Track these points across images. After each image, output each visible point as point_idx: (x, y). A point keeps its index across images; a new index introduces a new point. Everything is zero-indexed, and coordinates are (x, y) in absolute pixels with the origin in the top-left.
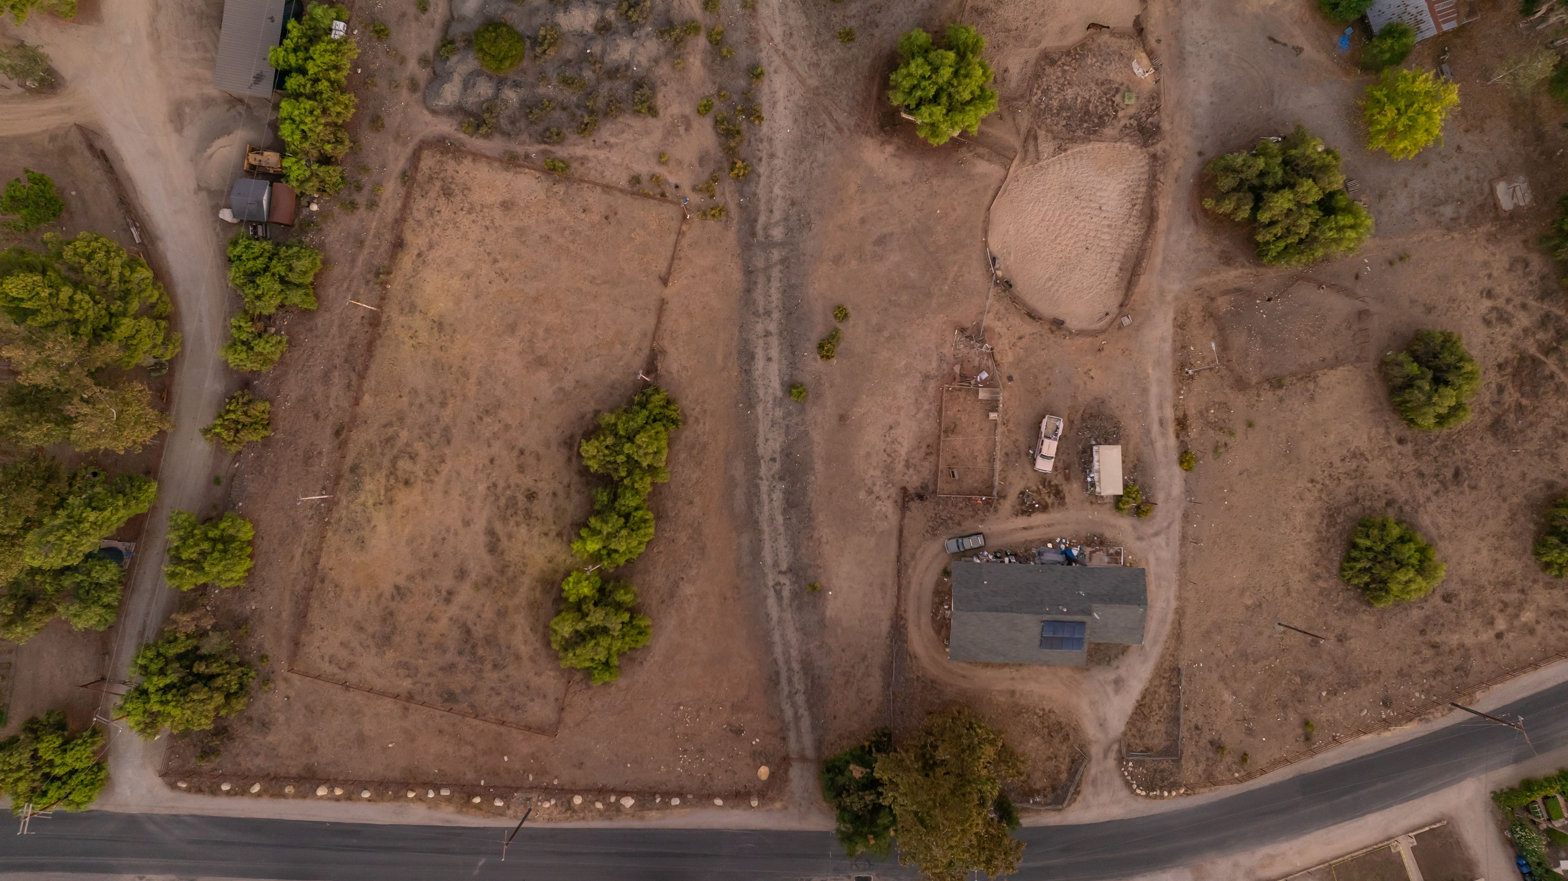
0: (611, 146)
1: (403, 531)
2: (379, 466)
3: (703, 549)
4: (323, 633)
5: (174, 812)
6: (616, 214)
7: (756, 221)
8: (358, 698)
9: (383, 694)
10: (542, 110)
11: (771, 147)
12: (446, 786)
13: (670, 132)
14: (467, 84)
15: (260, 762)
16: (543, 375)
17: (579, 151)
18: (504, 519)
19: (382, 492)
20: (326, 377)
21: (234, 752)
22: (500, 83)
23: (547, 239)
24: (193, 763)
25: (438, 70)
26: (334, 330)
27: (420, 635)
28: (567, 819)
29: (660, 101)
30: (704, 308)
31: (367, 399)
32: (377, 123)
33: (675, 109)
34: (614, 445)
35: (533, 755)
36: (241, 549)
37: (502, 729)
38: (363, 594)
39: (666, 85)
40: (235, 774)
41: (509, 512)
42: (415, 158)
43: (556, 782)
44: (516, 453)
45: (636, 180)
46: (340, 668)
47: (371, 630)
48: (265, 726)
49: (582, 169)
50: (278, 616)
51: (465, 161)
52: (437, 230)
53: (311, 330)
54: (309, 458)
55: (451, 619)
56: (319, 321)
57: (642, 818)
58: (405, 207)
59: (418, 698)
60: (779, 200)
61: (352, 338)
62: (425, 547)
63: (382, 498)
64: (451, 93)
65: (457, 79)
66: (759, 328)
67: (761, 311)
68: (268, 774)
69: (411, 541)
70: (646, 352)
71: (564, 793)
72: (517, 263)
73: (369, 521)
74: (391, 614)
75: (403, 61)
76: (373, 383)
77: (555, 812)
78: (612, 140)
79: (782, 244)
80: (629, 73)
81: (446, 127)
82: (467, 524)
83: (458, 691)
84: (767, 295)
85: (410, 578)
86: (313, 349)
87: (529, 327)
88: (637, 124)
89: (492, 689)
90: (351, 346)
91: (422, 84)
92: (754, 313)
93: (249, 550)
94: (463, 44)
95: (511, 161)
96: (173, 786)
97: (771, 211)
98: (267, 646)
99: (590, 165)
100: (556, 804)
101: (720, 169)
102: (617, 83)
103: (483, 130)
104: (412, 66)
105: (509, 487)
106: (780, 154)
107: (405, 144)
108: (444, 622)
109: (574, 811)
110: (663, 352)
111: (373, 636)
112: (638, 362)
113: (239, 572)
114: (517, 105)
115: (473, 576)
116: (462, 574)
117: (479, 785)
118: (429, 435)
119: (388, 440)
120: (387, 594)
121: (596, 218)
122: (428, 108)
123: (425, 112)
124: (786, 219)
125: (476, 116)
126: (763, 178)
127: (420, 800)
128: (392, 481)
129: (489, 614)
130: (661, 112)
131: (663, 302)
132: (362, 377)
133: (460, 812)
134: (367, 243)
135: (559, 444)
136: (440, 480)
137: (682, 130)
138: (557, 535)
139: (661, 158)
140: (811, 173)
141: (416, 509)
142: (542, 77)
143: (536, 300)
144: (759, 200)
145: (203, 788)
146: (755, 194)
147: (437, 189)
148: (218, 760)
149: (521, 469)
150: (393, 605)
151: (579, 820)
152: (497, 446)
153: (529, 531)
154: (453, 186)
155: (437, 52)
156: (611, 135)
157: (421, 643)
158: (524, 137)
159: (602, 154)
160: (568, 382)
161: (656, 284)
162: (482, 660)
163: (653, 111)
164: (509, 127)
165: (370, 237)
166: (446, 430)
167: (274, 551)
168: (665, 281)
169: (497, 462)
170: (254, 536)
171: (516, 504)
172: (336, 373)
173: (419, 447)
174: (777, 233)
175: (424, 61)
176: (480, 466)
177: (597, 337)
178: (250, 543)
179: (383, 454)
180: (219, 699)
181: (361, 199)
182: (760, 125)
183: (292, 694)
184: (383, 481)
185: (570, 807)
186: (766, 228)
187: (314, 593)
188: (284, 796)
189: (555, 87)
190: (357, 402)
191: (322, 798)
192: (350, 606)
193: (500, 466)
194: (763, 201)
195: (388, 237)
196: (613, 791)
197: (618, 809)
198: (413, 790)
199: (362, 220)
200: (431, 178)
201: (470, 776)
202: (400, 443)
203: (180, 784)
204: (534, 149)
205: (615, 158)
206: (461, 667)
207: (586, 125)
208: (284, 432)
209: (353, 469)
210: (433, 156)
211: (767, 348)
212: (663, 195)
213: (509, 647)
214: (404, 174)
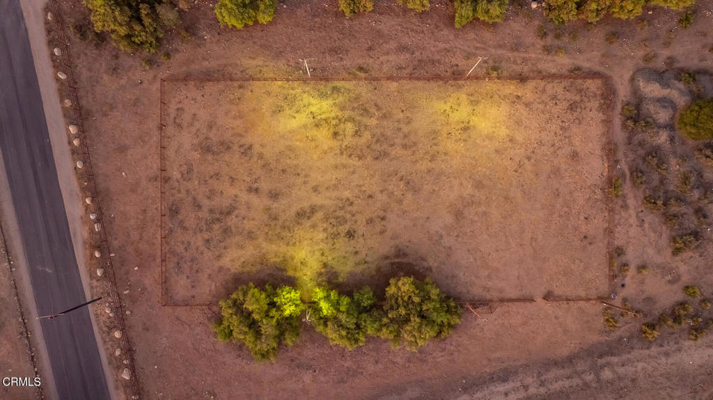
0: (641, 226)
1: (297, 140)
2: (342, 108)
3: (343, 381)
4: (199, 98)
5: (25, 14)
6: (590, 244)
7: (612, 354)
8: (155, 138)
9: (163, 158)
10: (657, 165)
11: (674, 352)
12: (103, 227)
13: (664, 269)
14: (664, 102)
15: (84, 74)
16: (449, 219)
17: (631, 202)
18: (326, 218)
19: (323, 116)
20: (402, 49)
21: (87, 51)
22: (670, 127)
23: (557, 194)
24: (70, 20)
25: (667, 75)
26: (441, 45)
27: (217, 175)
28: (100, 329)
29: (686, 255)
30: (533, 332)
31: (394, 85)
32: (612, 37)
33: (683, 268)
34: (413, 302)
35: (144, 289)
36: (249, 17)
37: (159, 260)
38: (238, 122)
39: (700, 256)
40: (69, 56)
41: (332, 221)
42: (594, 75)
43: (128, 313)
44: (382, 214)
45: (620, 251)
46: (175, 118)
47: (211, 135)
48: (115, 70)
49: (618, 208)
50: (204, 59)
51: (601, 114)
52: (541, 106)
53: (437, 27)
54: (336, 52)
55: (236, 196)
56: (445, 32)
57: (117, 388)
58: (553, 77)
59: (167, 186)
60: (634, 369)
61: (439, 62)
62: (288, 161)
63: (319, 117)
64: (652, 90)
65: (666, 92)
66: (529, 380)
67: (543, 378)
68: (76, 83)
69: (290, 148)
70: (488, 297)
71: (121, 321)
72: (532, 176)
73: (297, 112)
74: (228, 148)
75: (667, 44)
76: (408, 87)
77: (104, 318)
78: (646, 225)
79: (599, 380)
80: (704, 226)
81: (623, 92)
82: (315, 189)
83: (180, 217)
84: (557, 379)
85: (261, 156)
86: (423, 32)
87: (484, 198)
88: (664, 241)
89: (189, 243)
90: (433, 62)
91: (651, 65)
92: (539, 372)
93: (251, 23)
94: (695, 89)
95: (610, 151)
96: (47, 9)
97: (623, 365)
98: (177, 56)
99: (623, 214)
100: (110, 318)
101: (645, 316)
102: (694, 218)
103: (630, 123)
104: (665, 53)
105: (353, 215)
106: (670, 361)
107: (602, 64)
108: (232, 191)
109: (109, 333)
110: (491, 310)
111: (207, 138)
112: (477, 291)
113: (231, 21)
114: (654, 144)
115: (275, 205)
116: (274, 195)
117: (110, 253)
118: (378, 141)
119: (366, 110)
120: (243, 141)
121: (583, 229)
122: (634, 74)
123: (631, 72)
124: (620, 378)
125: (638, 115)
126: (647, 352)
127: (86, 210)
128: (334, 122)
129: (248, 225)
130: (678, 258)
131: (532, 300)
132: (411, 77)
133: (85, 243)
134: (516, 54)
135: (397, 247)
136: (344, 159)
137: (669, 277)
138: (325, 264)
139: (642, 267)
140: (661, 389)
141: (316, 147)
142: (684, 158)
143: (506, 198)
144: (629, 352)
145: (52, 33)
146: (632, 348)
147: (573, 97)
148: (78, 40)
149: (370, 221)
150: (236, 147)
151: (103, 338)
152: (383, 198)
153: (322, 240)
154: (579, 110)
155: (681, 70)
156: (650, 224)
157: (211, 177)
158: (631, 156)
159: (633, 220)
160: (447, 241)
161: (542, 290)
162: (209, 229)
163: (676, 252)
164: (636, 142)
165: (521, 55)
166: (386, 154)
167: (255, 43)
168: (548, 296)
169: (370, 201)
170: (262, 24)
171: (341, 225)
172: (408, 56)
173: (367, 136)
174: (607, 374)
175: (671, 60)
176: (364, 189)
177: (489, 254)
178: (256, 22)
179: (353, 109)
180: (123, 31)
181: (549, 40)
182: (689, 339)
183: (145, 85)
184: (333, 115)
185: (111, 329)
186: (608, 364)
187: (229, 83)
188: (62, 101)
189: (679, 170)
190: (390, 78)
191: (68, 130)
192: (226, 114)
193: (368, 204)
194: (629, 356)
195: (526, 69)
196: (132, 360)
197: (119, 368)
198: (92, 201)
199: (533, 45)
200: (581, 91)
201: (116, 243)
202: (365, 120)
203: (49, 14)
204: (623, 166)
205: (634, 231)
206: (200, 214)
207: (655, 203)
208: (350, 26)
209: (335, 89)
210: (597, 88)
211: (515, 390)
212: (615, 276)
213: (225, 248)
214: (578, 69)
